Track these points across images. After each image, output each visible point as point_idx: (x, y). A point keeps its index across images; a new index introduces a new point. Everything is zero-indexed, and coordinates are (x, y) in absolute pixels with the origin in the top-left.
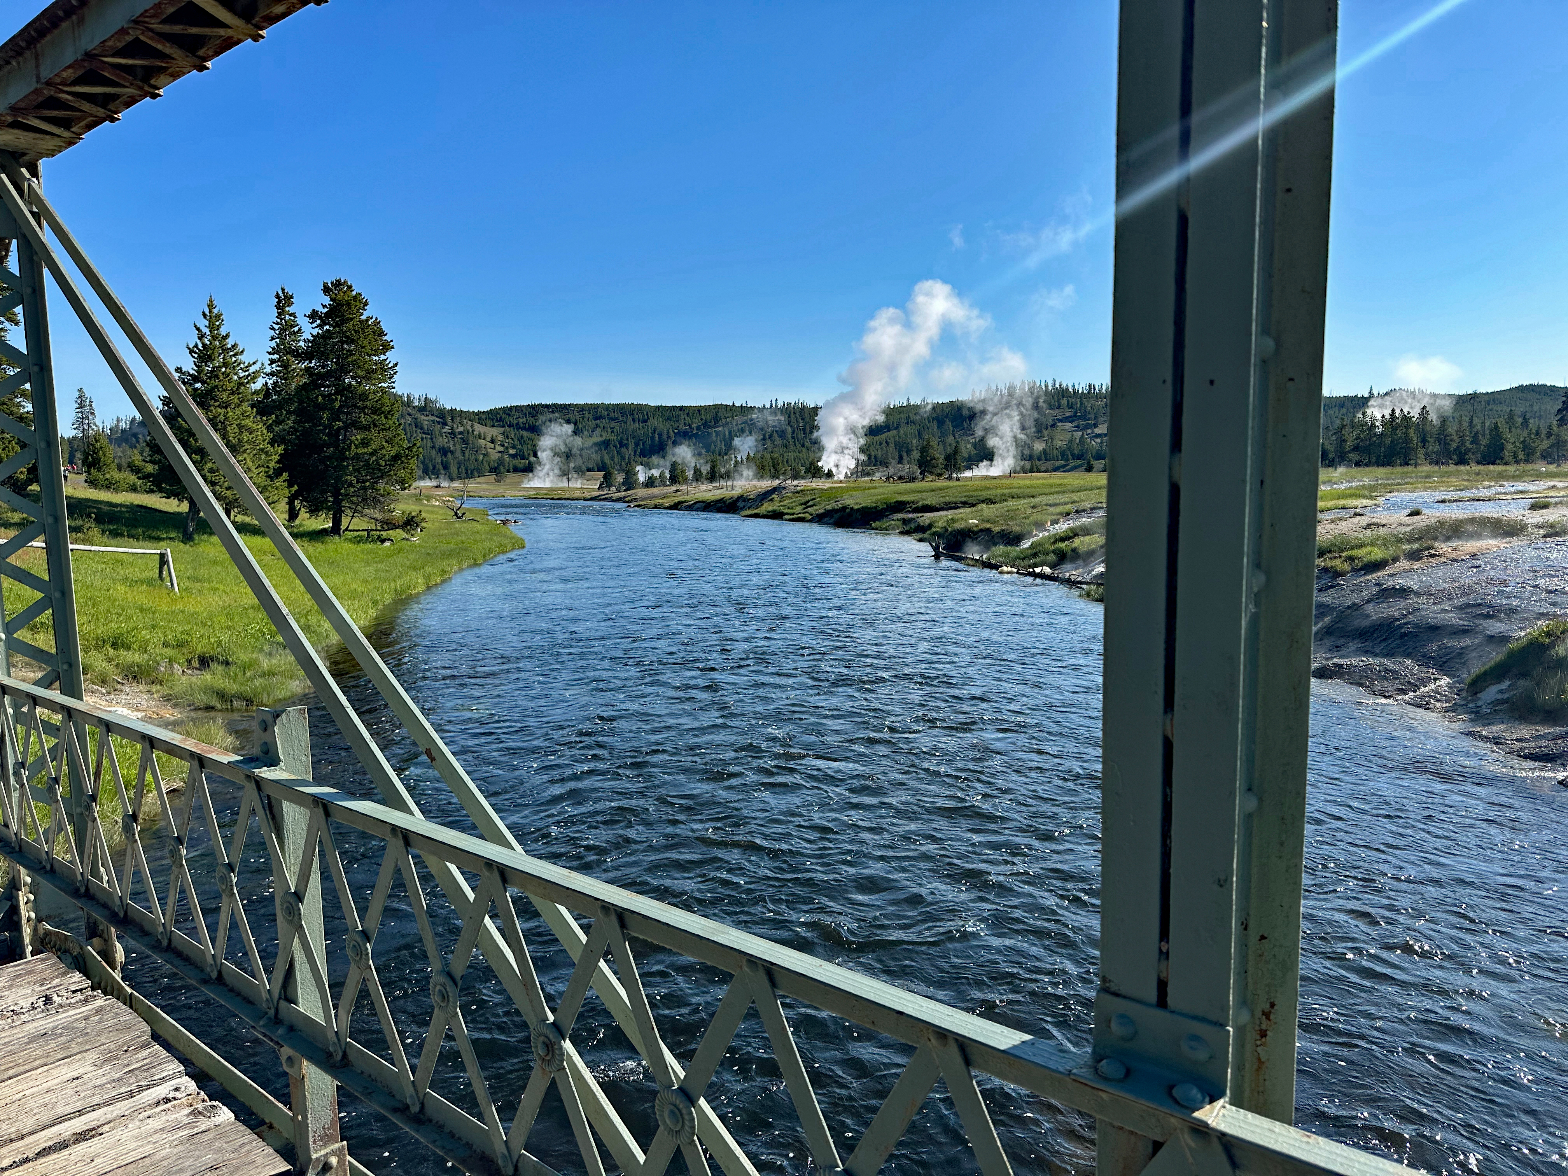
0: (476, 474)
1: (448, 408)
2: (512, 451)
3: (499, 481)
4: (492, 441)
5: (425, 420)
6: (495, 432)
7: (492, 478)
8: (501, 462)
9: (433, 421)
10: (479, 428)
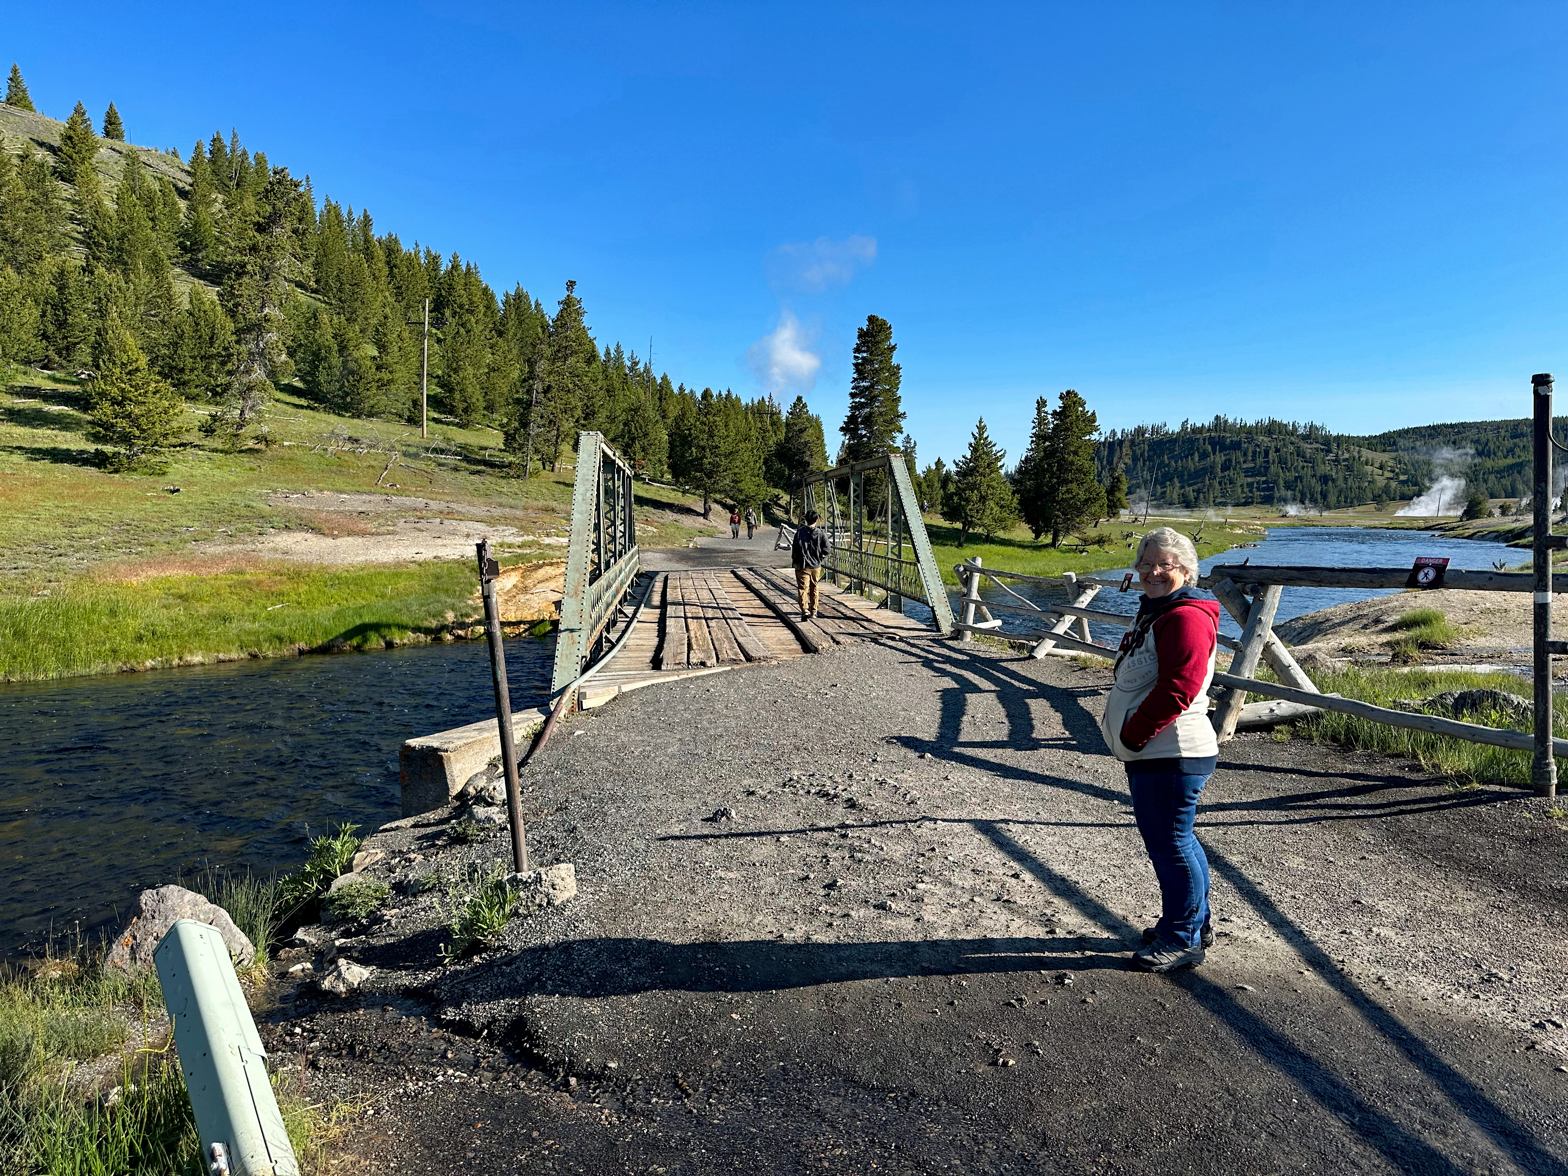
0: (1355, 502)
1: (1334, 433)
2: (1402, 478)
3: (1379, 510)
4: (1381, 468)
5: (1308, 448)
6: (1384, 457)
7: (1372, 506)
8: (1386, 489)
9: (1317, 449)
10: (1366, 454)
